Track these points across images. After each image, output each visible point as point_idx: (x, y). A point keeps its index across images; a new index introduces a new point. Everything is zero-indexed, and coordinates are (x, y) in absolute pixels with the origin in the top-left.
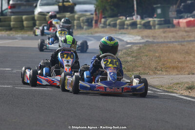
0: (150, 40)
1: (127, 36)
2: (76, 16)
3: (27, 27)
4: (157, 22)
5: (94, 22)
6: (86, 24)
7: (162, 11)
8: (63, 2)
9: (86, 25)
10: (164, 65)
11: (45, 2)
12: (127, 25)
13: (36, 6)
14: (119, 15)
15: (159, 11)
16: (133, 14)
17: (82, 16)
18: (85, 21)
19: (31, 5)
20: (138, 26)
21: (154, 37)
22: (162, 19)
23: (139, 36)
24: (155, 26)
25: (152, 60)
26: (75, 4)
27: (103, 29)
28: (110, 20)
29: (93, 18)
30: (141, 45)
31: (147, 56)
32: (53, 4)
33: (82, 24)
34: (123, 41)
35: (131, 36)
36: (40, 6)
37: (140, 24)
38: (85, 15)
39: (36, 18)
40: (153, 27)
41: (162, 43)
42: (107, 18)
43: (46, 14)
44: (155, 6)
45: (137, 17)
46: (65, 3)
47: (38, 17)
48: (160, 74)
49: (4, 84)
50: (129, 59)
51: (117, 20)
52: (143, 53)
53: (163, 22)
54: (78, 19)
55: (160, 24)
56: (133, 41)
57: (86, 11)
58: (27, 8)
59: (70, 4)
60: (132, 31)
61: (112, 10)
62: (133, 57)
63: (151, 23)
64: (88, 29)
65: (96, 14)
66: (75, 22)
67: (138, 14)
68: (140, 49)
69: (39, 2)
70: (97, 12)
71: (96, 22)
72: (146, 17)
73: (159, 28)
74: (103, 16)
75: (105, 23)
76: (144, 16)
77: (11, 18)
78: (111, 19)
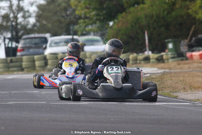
2: (87, 54)
3: (39, 67)
4: (170, 56)
12: (140, 60)
13: (46, 48)
15: (170, 46)
20: (151, 60)
26: (84, 45)
36: (50, 46)
37: (153, 59)
39: (48, 57)
40: (166, 61)
44: (166, 41)
51: (129, 56)
54: (90, 57)
55: (173, 57)
63: (164, 57)
66: (87, 60)
67: (149, 50)
77: (22, 58)
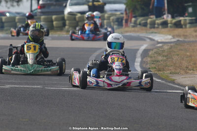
0: (180, 39)
1: (158, 35)
2: (106, 15)
3: (56, 27)
4: (188, 21)
5: (124, 21)
6: (117, 23)
7: (193, 10)
8: (93, 1)
9: (116, 25)
10: (195, 64)
11: (75, 2)
12: (158, 24)
13: (66, 6)
14: (150, 14)
15: (190, 10)
16: (164, 13)
17: (112, 15)
18: (115, 20)
19: (61, 5)
20: (169, 25)
21: (185, 36)
22: (194, 18)
23: (170, 35)
24: (185, 25)
25: (183, 59)
26: (105, 4)
27: (133, 29)
28: (140, 20)
29: (123, 17)
30: (172, 44)
31: (178, 55)
32: (83, 4)
33: (112, 23)
34: (154, 40)
35: (162, 35)
36: (69, 5)
37: (171, 23)
38: (115, 15)
39: (66, 18)
40: (184, 26)
41: (193, 42)
42: (138, 18)
43: (76, 14)
44: (186, 5)
45: (168, 16)
46: (95, 3)
47: (68, 17)
48: (191, 74)
49: (34, 85)
50: (160, 58)
51: (147, 20)
52: (175, 52)
53: (194, 21)
54: (109, 18)
55: (191, 23)
56: (163, 40)
57: (116, 10)
58: (57, 8)
59: (99, 3)
60: (163, 30)
61: (142, 9)
62: (163, 56)
63: (182, 22)
64: (119, 29)
65: (126, 14)
66: (105, 21)
67: (168, 13)
68: (171, 48)
69: (69, 2)
70: (128, 12)
71: (127, 21)
72: (177, 16)
73: (190, 27)
74: (134, 15)
75: (135, 23)
76: (175, 15)
77: (40, 18)
78: (142, 18)
